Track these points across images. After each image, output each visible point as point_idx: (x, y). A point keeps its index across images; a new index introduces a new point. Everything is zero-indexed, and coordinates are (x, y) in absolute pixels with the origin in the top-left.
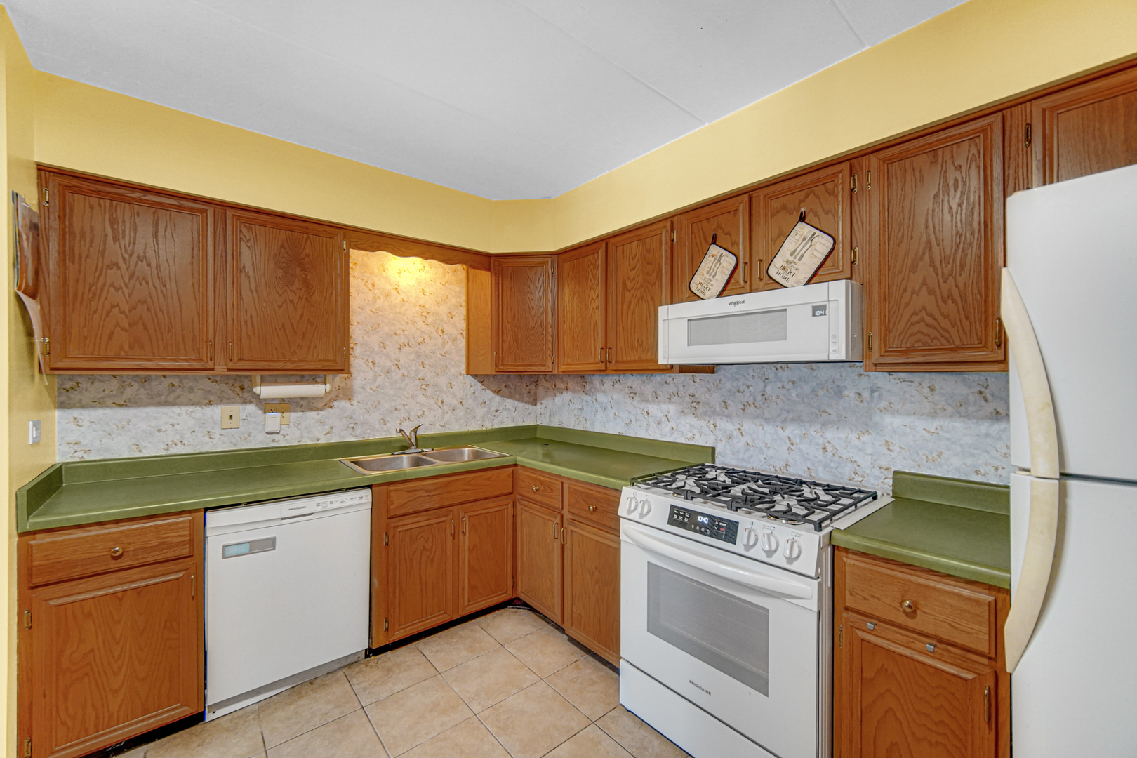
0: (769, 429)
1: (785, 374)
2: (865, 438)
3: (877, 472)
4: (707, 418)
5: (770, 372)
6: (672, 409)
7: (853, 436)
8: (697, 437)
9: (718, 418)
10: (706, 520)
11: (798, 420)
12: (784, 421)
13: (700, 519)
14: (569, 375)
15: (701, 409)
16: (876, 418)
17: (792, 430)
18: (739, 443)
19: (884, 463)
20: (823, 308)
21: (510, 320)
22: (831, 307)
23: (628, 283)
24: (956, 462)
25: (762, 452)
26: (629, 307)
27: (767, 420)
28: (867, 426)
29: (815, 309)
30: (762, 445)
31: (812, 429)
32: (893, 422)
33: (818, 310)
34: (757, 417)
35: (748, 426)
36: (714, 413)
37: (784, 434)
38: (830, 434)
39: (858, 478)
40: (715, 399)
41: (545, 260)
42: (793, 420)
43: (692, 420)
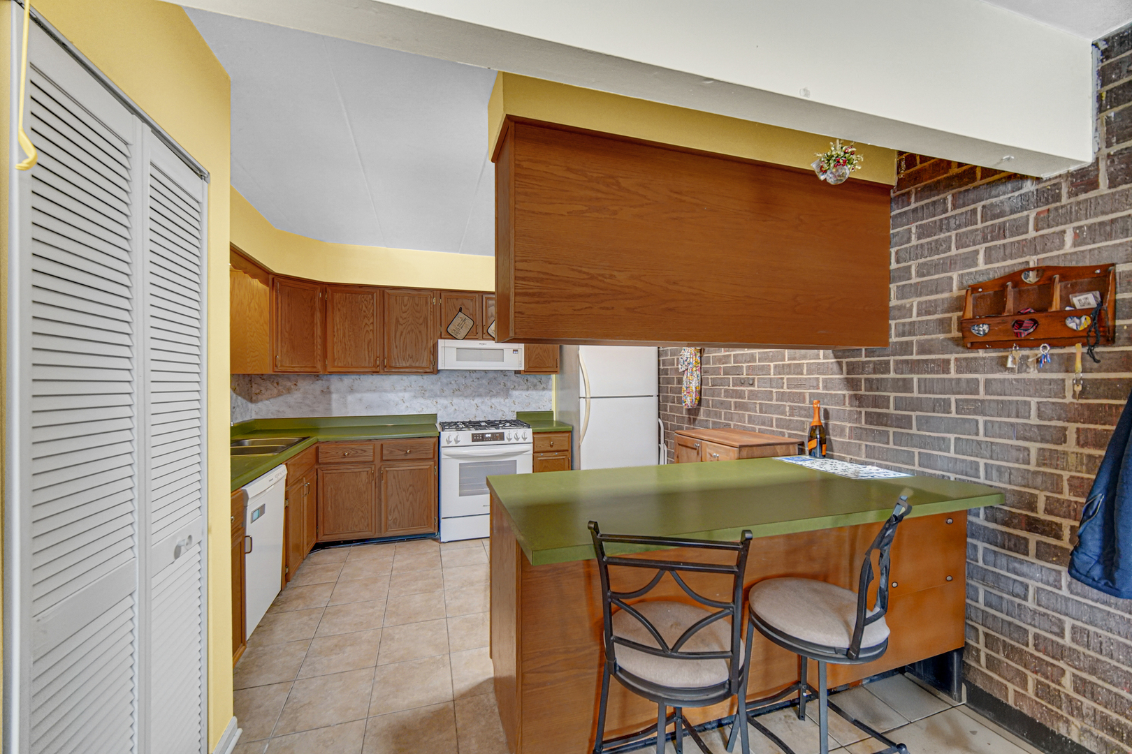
0: (467, 401)
1: (474, 375)
2: (507, 400)
3: (510, 413)
4: (432, 399)
5: (467, 374)
6: (407, 395)
7: (502, 400)
8: (425, 409)
9: (438, 398)
10: (490, 435)
11: (480, 395)
12: (474, 396)
13: (487, 436)
14: (298, 375)
15: (427, 394)
16: (510, 392)
17: (478, 401)
18: (451, 409)
19: (512, 409)
20: (517, 351)
21: (287, 330)
22: (519, 350)
23: (400, 320)
24: (534, 405)
25: (463, 412)
26: (401, 335)
27: (466, 397)
28: (507, 395)
29: (514, 350)
30: (463, 409)
31: (486, 400)
32: (515, 393)
33: (515, 350)
34: (461, 396)
35: (455, 401)
36: (436, 396)
37: (474, 402)
38: (494, 400)
39: (504, 417)
40: (437, 388)
41: (317, 286)
42: (478, 396)
43: (421, 401)
